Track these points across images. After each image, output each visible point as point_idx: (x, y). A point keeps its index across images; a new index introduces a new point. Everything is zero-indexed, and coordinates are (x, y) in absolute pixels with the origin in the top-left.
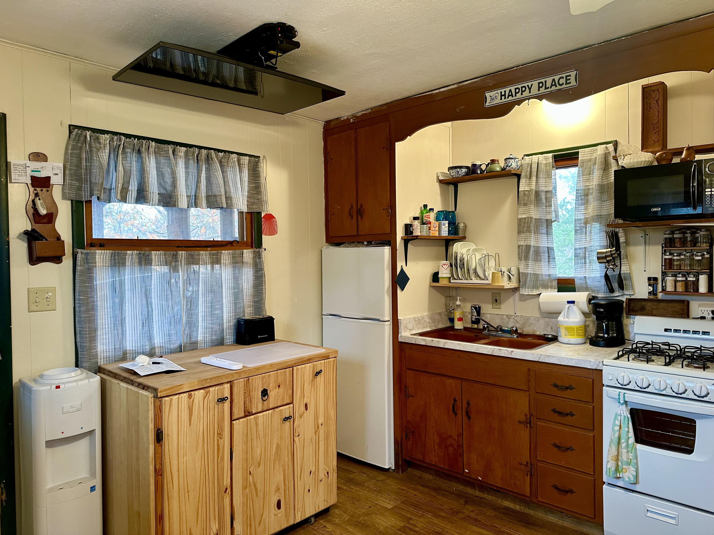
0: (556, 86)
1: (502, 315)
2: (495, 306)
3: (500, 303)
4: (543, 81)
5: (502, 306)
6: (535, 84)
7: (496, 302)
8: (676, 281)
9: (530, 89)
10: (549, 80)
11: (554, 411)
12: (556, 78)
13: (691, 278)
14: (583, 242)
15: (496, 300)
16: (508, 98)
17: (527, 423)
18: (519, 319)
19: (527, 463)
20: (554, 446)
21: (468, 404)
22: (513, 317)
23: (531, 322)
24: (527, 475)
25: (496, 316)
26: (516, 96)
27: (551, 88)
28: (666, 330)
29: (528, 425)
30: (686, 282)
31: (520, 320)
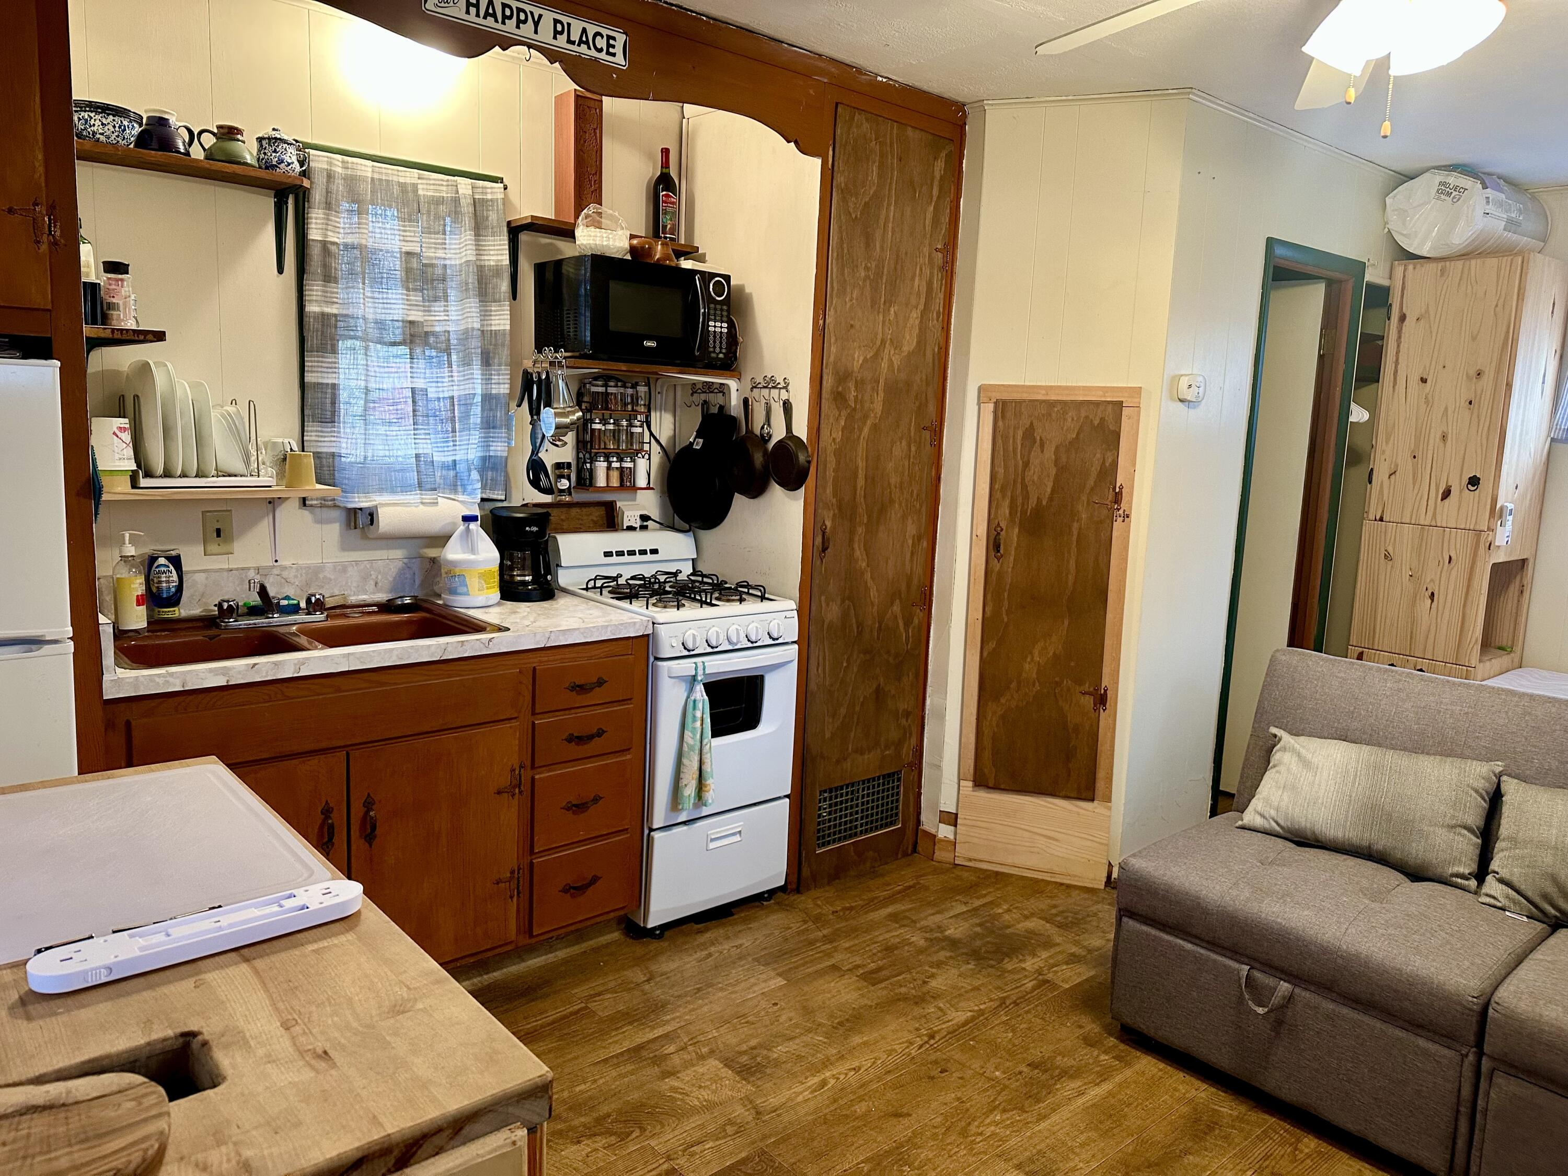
0: (589, 48)
1: (243, 569)
2: (213, 548)
3: (230, 540)
4: (565, 20)
5: (238, 546)
6: (548, 17)
7: (219, 535)
8: (609, 468)
9: (536, 24)
10: (577, 26)
11: (571, 739)
12: (592, 29)
13: (628, 464)
14: (445, 384)
15: (218, 532)
16: (485, 18)
17: (514, 788)
18: (292, 575)
19: (512, 872)
20: (568, 809)
21: (369, 804)
22: (276, 571)
23: (325, 577)
24: (512, 897)
25: (225, 573)
26: (503, 23)
27: (579, 45)
28: (608, 554)
29: (517, 790)
30: (621, 470)
31: (296, 576)
